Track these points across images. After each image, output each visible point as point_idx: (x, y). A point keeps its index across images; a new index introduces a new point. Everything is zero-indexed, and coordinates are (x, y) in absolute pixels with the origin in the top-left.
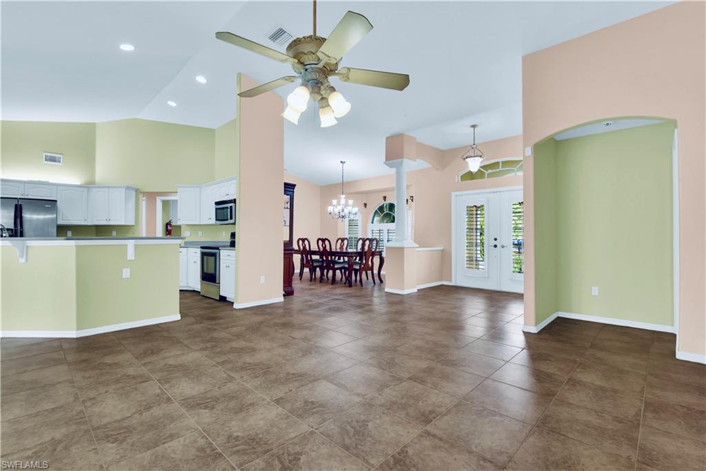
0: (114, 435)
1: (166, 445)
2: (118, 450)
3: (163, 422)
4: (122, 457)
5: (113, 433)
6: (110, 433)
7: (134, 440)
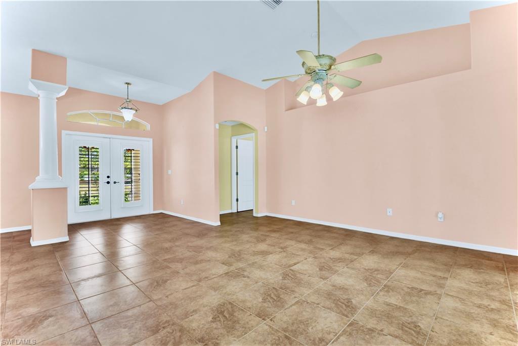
0: (414, 331)
1: (397, 304)
2: (421, 320)
3: (380, 314)
4: (422, 315)
5: (413, 332)
6: (415, 334)
7: (407, 319)
